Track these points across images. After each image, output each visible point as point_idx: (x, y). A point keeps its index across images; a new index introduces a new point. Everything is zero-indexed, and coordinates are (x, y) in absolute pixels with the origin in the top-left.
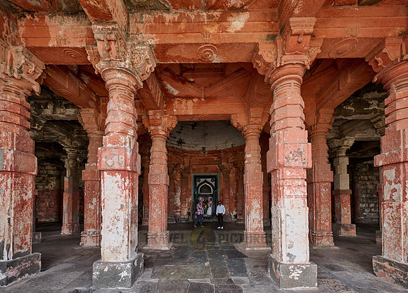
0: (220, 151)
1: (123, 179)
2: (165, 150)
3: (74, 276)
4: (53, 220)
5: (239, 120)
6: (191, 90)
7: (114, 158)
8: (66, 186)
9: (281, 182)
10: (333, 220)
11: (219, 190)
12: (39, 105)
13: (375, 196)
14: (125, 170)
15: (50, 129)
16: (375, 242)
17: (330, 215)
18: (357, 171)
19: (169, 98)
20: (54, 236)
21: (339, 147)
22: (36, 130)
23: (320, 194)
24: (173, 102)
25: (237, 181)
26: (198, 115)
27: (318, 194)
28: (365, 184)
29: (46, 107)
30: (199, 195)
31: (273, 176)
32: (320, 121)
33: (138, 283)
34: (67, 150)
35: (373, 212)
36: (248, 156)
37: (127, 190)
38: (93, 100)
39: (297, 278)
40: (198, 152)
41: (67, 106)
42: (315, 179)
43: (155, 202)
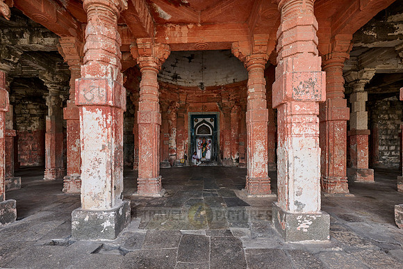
0: (220, 87)
1: (104, 116)
2: (156, 84)
3: (53, 225)
4: (37, 164)
5: (241, 49)
6: (185, 14)
7: (94, 91)
8: (48, 126)
9: (289, 118)
10: (349, 165)
11: (219, 131)
12: (14, 33)
13: (396, 137)
14: (106, 105)
15: (28, 61)
16: (397, 189)
17: (344, 158)
18: (376, 109)
19: (160, 23)
20: (36, 181)
21: (356, 80)
22: (12, 62)
23: (334, 134)
24: (164, 29)
25: (239, 121)
26: (194, 43)
27: (331, 135)
28: (386, 124)
29: (22, 36)
30: (197, 137)
31: (279, 112)
32: (335, 49)
33: (124, 234)
34: (48, 86)
35: (393, 156)
36: (251, 90)
37: (110, 129)
38: (73, 27)
39: (306, 230)
40: (195, 88)
41: (45, 35)
42: (329, 117)
43: (145, 143)
